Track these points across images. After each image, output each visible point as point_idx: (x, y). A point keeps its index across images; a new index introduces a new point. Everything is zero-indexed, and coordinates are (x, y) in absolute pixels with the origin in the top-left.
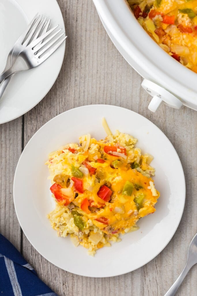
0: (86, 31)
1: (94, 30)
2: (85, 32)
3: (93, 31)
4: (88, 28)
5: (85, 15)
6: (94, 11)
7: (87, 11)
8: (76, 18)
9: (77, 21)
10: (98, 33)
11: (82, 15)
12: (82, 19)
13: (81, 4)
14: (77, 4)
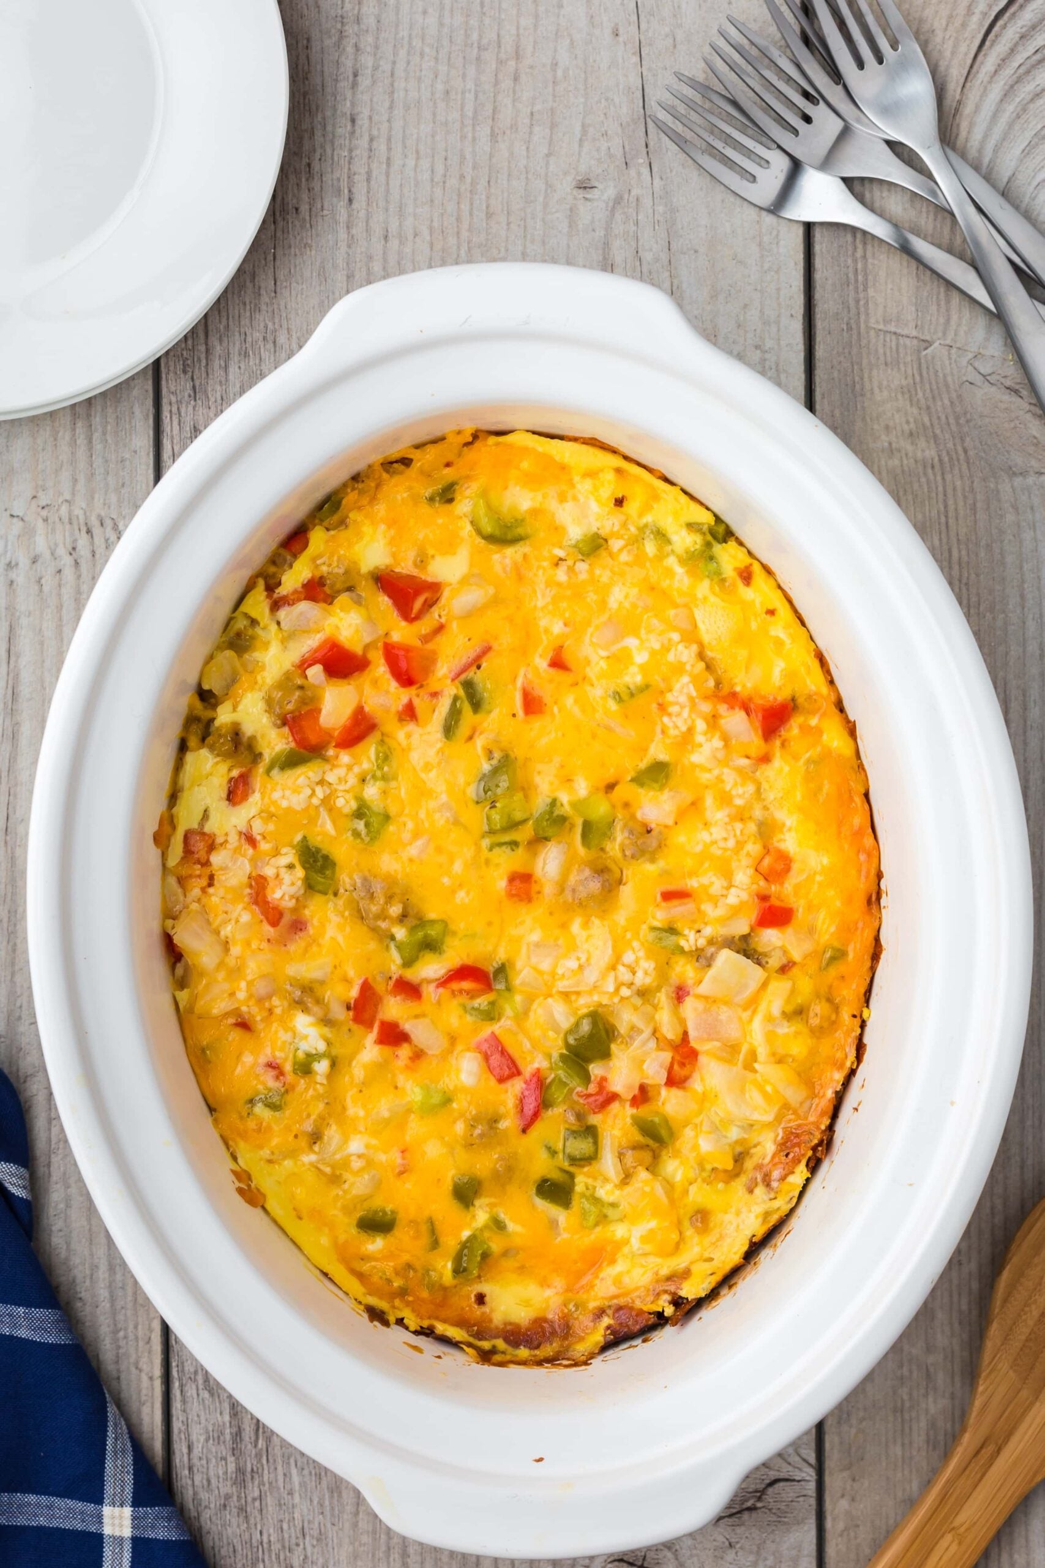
0: (386, 237)
1: (416, 235)
2: (383, 242)
3: (411, 238)
4: (393, 227)
5: (383, 178)
6: (413, 163)
7: (388, 164)
8: (346, 191)
9: (350, 200)
10: (432, 245)
11: (368, 180)
12: (368, 192)
13: (366, 138)
14: (350, 140)
